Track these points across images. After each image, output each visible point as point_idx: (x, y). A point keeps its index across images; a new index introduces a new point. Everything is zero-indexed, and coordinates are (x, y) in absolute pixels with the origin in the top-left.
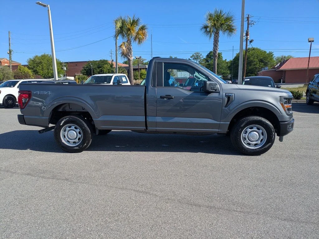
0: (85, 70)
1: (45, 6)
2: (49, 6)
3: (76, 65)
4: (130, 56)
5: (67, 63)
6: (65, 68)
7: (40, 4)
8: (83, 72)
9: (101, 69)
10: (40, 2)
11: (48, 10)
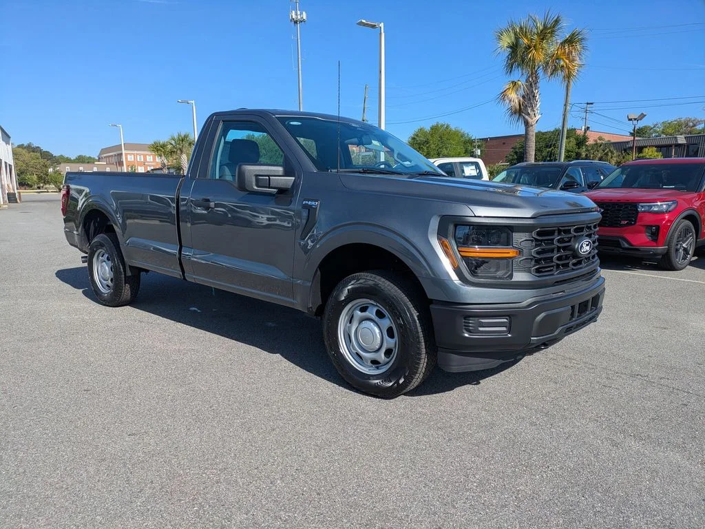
0: (516, 153)
1: (373, 26)
2: (382, 25)
3: (504, 143)
4: (529, 114)
5: (485, 140)
6: (479, 151)
7: (365, 25)
8: (511, 157)
9: (550, 149)
10: (364, 21)
11: (381, 33)
